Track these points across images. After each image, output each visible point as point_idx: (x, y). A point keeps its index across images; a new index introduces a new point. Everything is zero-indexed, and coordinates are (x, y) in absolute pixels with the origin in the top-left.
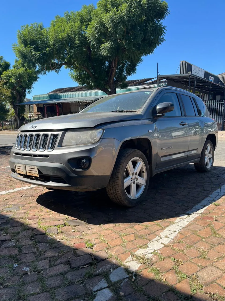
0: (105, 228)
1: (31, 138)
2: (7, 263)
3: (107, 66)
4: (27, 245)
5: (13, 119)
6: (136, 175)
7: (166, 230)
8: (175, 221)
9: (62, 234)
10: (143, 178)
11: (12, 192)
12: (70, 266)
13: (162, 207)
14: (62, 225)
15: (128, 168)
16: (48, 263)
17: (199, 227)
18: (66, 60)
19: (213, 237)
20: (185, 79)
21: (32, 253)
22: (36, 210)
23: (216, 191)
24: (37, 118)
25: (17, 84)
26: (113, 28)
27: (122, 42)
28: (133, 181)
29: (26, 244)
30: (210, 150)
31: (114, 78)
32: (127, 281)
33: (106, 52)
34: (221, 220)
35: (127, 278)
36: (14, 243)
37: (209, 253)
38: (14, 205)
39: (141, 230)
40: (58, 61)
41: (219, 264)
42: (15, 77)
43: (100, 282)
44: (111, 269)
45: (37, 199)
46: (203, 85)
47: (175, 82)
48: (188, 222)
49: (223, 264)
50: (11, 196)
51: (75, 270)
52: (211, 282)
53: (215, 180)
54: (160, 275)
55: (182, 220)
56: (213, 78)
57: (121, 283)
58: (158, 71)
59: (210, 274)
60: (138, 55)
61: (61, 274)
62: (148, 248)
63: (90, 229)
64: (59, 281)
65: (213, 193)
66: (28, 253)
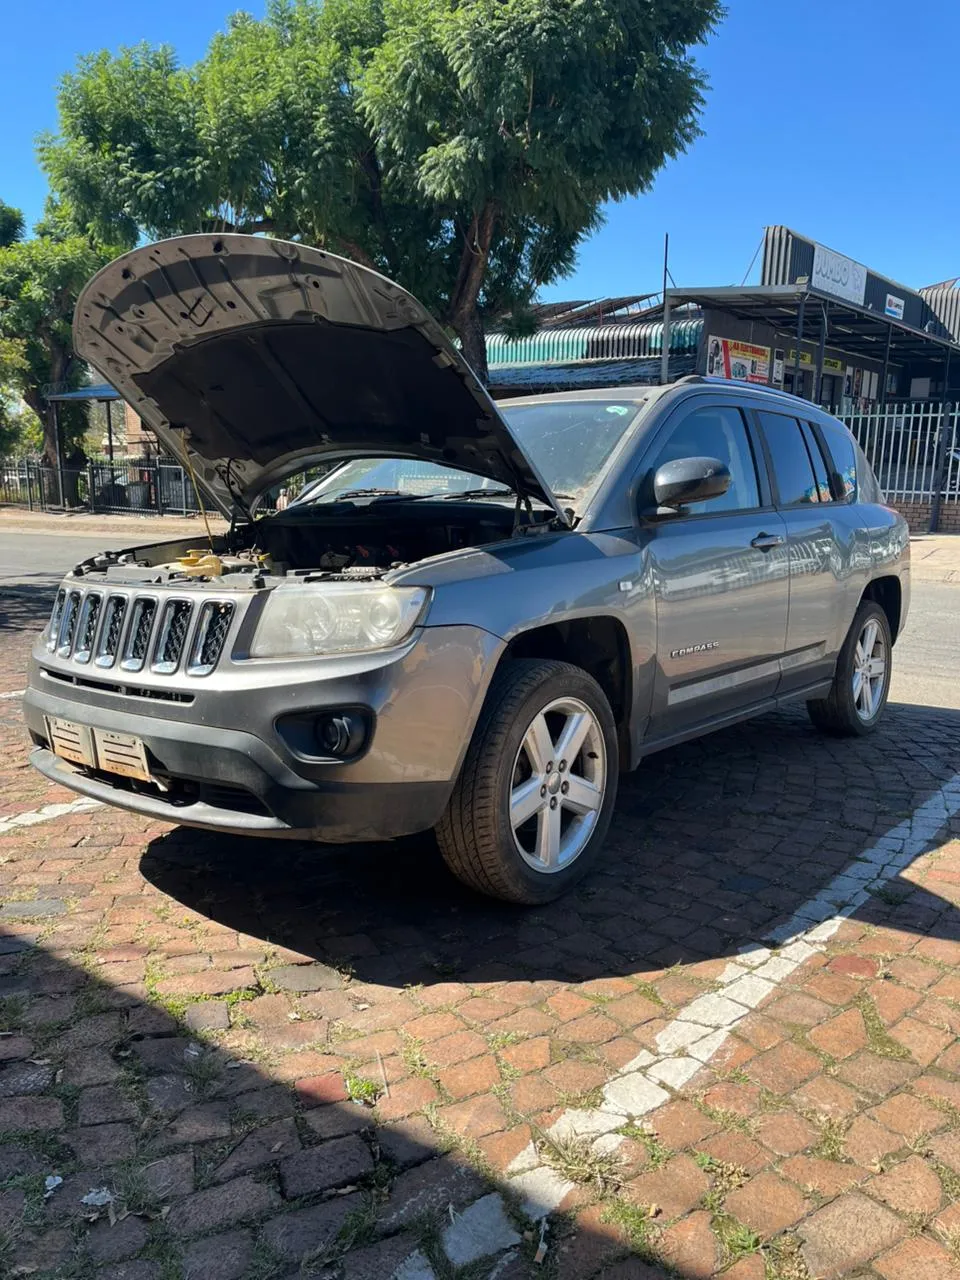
0: (426, 1004)
1: (117, 612)
2: (20, 1171)
3: (448, 242)
4: (98, 1085)
5: (37, 458)
6: (561, 770)
7: (678, 1018)
8: (719, 979)
9: (247, 1032)
10: (592, 781)
11: (34, 821)
12: (278, 1189)
13: (668, 907)
14: (248, 989)
15: (528, 744)
16: (188, 1170)
17: (817, 1006)
18: (269, 210)
19: (870, 1058)
20: (783, 306)
21: (120, 1121)
22: (138, 916)
23: (892, 833)
24: (141, 460)
25: (51, 307)
26: (478, 77)
27: (518, 137)
28: (549, 796)
29: (95, 1082)
30: (877, 642)
31: (478, 294)
32: (512, 1262)
33: (446, 183)
34: (907, 974)
35: (515, 1246)
36: (47, 1073)
37: (852, 1132)
38: (43, 889)
39: (579, 1018)
40: (237, 214)
41: (889, 1187)
42: (46, 275)
43: (402, 1265)
44: (451, 1207)
45: (144, 857)
46: (857, 332)
47: (740, 318)
48: (773, 981)
49: (904, 1187)
50: (28, 840)
51: (300, 1208)
52: (854, 1271)
53: (892, 778)
54: (650, 1236)
55: (747, 974)
56: (902, 303)
57: (491, 1270)
58: (666, 269)
59: (852, 1233)
60: (582, 195)
61: (244, 1223)
62: (603, 1104)
63: (366, 1006)
64: (233, 1257)
65: (882, 839)
66: (103, 1120)
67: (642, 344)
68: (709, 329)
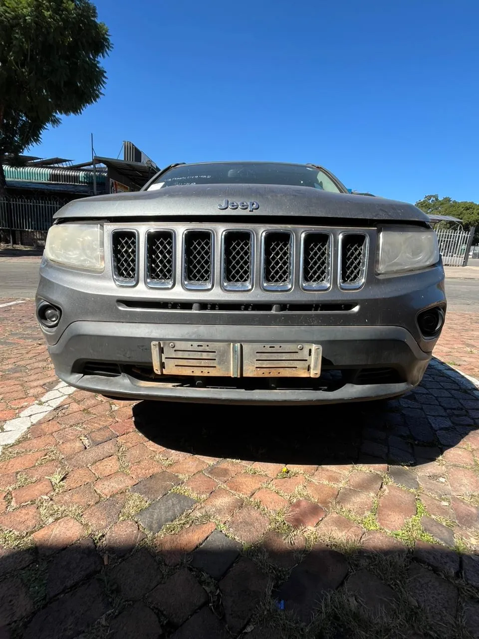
20: (137, 171)
58: (93, 149)
67: (76, 178)
68: (110, 176)
